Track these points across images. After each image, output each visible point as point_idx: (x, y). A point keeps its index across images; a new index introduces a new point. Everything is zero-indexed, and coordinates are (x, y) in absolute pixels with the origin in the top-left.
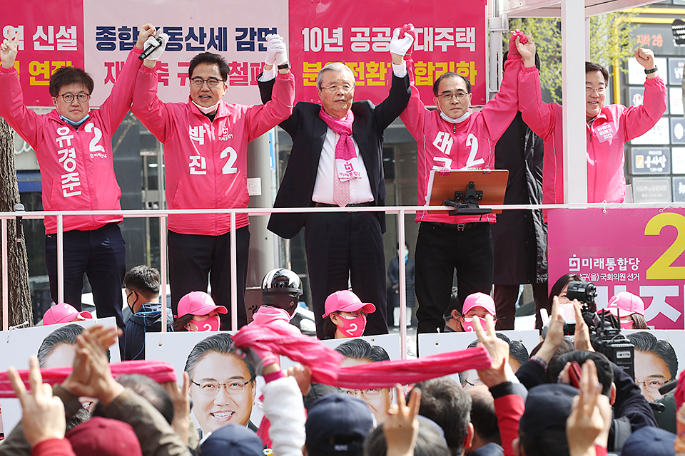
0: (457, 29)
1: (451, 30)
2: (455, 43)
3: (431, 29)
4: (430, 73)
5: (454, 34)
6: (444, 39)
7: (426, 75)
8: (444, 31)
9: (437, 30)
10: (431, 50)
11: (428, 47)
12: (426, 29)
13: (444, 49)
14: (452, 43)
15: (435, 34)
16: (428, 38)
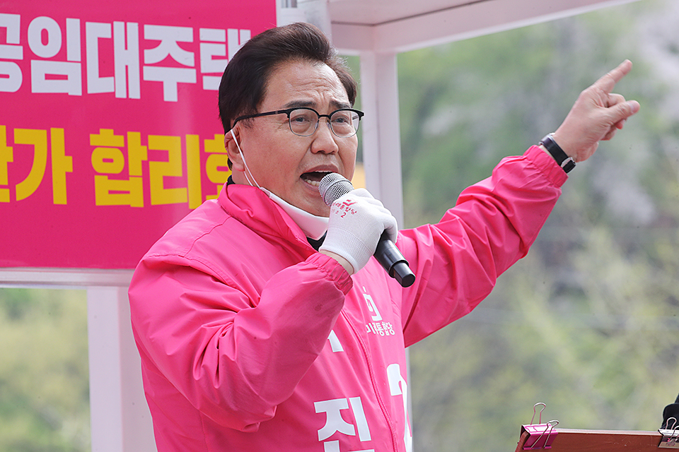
0: (205, 34)
1: (186, 34)
2: (200, 76)
3: (133, 27)
4: (135, 169)
5: (193, 47)
6: (169, 62)
7: (124, 175)
8: (170, 37)
9: (152, 32)
10: (135, 94)
11: (124, 85)
12: (119, 26)
13: (170, 95)
14: (190, 77)
15: (146, 44)
16: (125, 57)
